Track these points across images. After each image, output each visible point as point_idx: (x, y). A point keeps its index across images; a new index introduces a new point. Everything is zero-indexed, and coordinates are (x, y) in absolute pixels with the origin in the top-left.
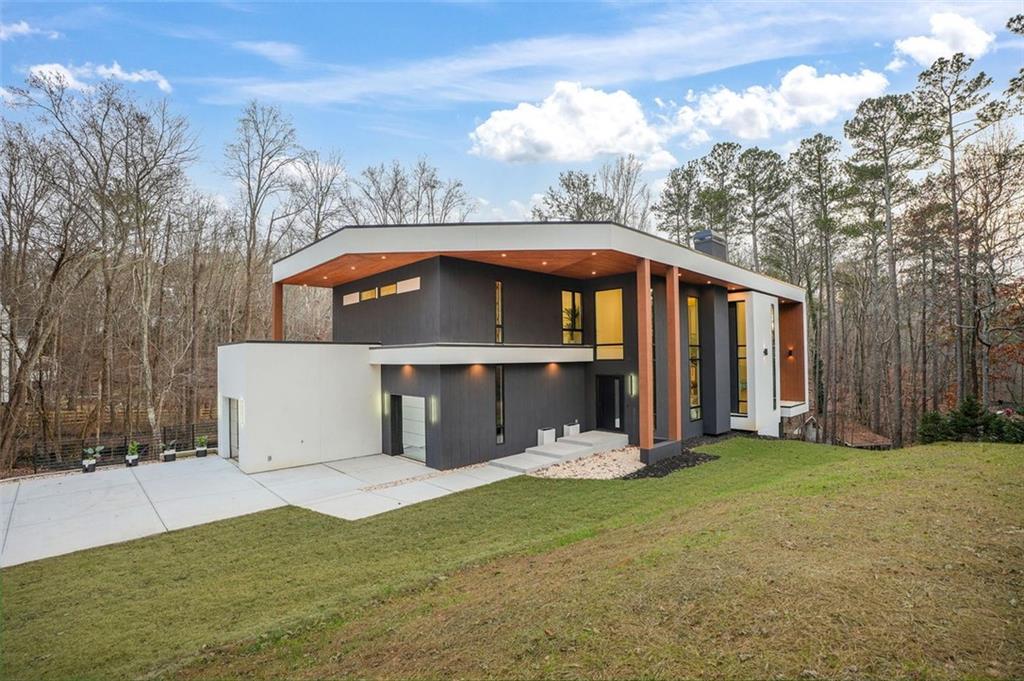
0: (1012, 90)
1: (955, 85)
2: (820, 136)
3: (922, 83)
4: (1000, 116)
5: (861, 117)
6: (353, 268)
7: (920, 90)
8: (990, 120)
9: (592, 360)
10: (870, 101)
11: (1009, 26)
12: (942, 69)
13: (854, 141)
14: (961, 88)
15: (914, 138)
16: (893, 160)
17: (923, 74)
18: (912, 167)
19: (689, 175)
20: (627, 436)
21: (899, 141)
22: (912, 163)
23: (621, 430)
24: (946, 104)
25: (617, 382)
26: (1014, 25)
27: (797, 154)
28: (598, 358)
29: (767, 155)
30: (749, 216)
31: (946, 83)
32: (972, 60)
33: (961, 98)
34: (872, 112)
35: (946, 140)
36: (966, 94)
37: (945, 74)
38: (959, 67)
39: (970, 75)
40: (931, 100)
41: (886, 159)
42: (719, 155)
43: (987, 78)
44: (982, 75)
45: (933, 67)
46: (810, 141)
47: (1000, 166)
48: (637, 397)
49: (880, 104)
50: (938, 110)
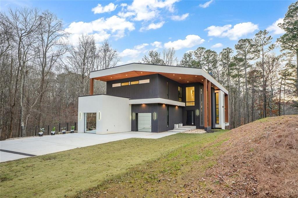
0: (277, 41)
1: (264, 38)
2: (228, 48)
3: (256, 37)
4: (274, 48)
5: (239, 44)
6: (127, 75)
7: (255, 38)
8: (271, 48)
9: (185, 106)
10: (242, 40)
11: (278, 25)
12: (261, 33)
13: (237, 51)
14: (265, 39)
15: (253, 51)
16: (247, 57)
17: (257, 34)
18: (251, 59)
19: (190, 56)
20: (196, 126)
21: (249, 52)
22: (252, 58)
23: (194, 125)
24: (262, 43)
25: (192, 112)
26: (279, 25)
27: (221, 53)
28: (186, 105)
29: (213, 52)
30: (206, 70)
31: (262, 37)
32: (268, 32)
33: (265, 42)
34: (242, 43)
35: (261, 53)
36: (266, 41)
37: (262, 35)
38: (265, 34)
39: (267, 36)
40: (258, 42)
41: (245, 56)
42: (199, 51)
43: (271, 37)
44: (270, 36)
45: (259, 33)
46: (225, 49)
47: (274, 61)
48: (199, 116)
49: (245, 41)
50: (259, 44)
